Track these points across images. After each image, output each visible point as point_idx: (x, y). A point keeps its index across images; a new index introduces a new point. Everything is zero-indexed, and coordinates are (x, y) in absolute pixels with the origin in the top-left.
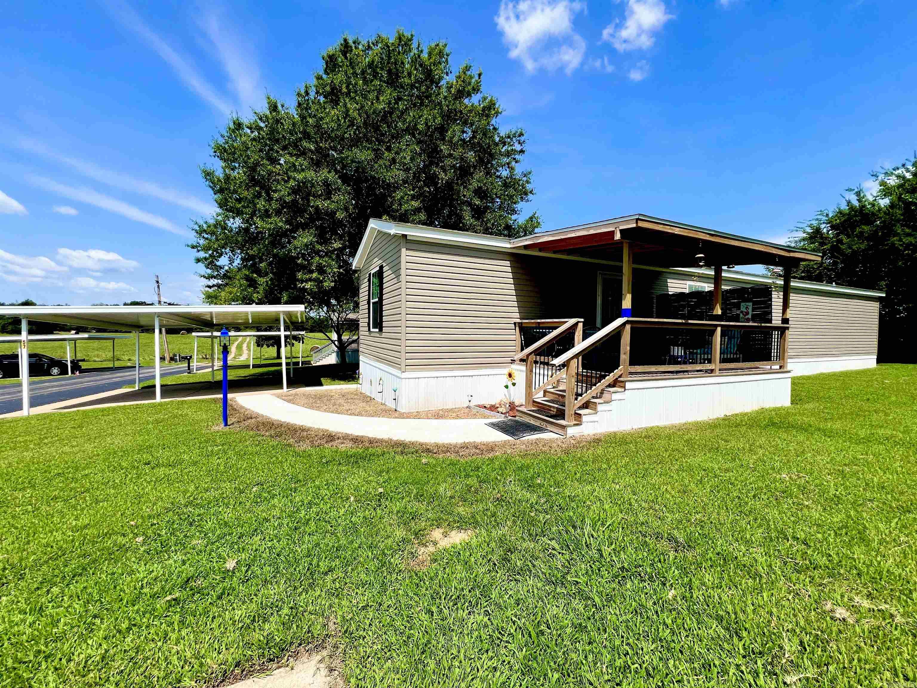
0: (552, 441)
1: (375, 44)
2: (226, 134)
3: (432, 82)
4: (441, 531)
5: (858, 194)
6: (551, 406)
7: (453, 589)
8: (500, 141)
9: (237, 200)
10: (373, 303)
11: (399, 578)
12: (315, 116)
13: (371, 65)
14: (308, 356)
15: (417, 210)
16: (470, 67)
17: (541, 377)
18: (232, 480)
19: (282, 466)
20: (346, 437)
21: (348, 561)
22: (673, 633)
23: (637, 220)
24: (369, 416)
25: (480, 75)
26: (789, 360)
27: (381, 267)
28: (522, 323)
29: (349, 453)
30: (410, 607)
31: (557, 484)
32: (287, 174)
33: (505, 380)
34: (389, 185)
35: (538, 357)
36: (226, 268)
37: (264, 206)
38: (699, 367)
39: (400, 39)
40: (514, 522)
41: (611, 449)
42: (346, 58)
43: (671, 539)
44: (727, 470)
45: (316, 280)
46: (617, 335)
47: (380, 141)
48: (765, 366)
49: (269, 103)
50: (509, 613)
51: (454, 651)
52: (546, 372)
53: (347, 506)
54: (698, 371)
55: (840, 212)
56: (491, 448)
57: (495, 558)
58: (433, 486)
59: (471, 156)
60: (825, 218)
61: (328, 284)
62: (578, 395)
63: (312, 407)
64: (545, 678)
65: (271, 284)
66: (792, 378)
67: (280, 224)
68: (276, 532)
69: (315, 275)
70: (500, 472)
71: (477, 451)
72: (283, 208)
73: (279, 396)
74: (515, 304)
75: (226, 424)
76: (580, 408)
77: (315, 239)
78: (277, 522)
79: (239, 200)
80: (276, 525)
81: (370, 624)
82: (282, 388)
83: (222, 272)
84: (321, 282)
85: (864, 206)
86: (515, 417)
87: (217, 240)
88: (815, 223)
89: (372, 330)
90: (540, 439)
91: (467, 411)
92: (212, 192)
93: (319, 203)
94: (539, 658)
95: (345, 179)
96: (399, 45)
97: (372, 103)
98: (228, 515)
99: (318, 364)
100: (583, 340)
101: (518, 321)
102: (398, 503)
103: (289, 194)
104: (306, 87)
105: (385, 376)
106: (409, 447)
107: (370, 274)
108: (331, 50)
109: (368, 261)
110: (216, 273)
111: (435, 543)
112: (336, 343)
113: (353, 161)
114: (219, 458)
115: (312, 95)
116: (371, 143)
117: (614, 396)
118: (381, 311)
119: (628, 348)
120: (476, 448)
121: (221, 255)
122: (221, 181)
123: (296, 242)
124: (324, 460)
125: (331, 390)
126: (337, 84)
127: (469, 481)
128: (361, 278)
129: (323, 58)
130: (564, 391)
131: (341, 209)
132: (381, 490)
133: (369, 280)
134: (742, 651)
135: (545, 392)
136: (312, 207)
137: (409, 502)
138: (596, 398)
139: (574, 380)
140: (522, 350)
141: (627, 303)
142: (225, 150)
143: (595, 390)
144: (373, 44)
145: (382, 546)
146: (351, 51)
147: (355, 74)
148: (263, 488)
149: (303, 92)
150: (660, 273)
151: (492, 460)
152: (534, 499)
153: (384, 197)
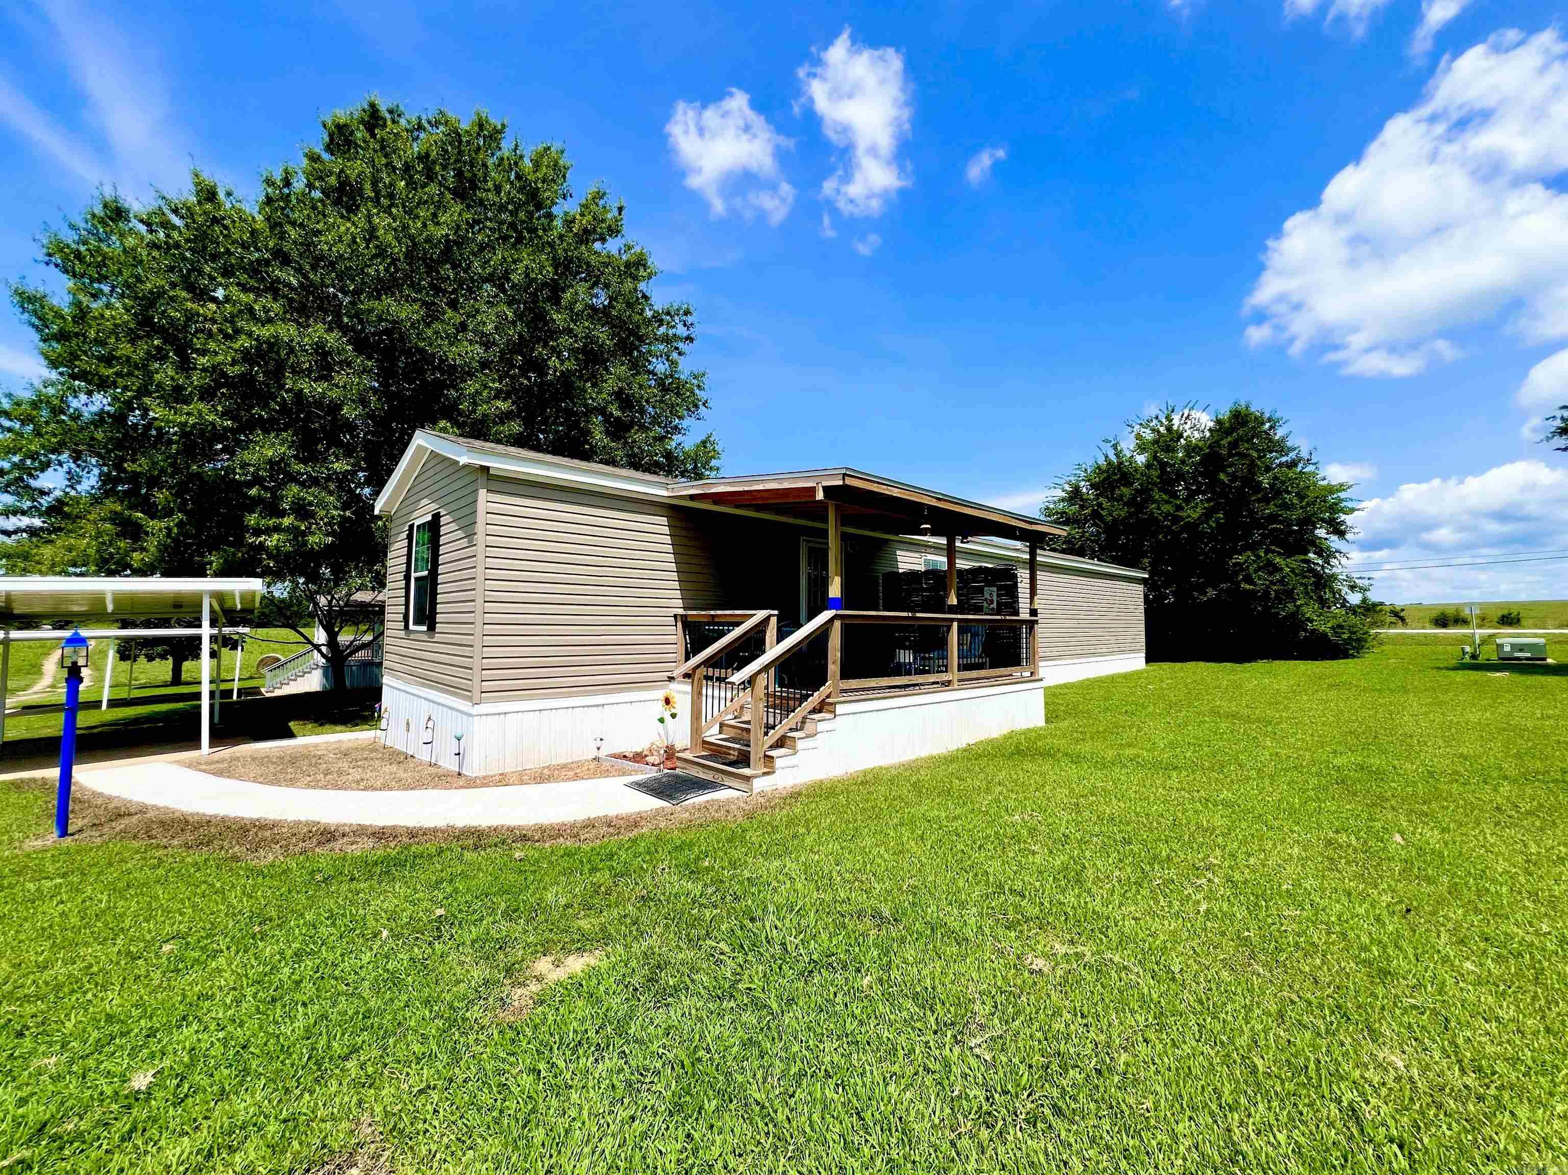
0: (729, 801)
1: (436, 124)
2: (82, 225)
3: (539, 207)
4: (549, 959)
5: (1115, 447)
6: (730, 748)
7: (571, 1034)
8: (653, 317)
9: (101, 359)
10: (417, 579)
11: (481, 1037)
12: (302, 225)
13: (424, 157)
14: (251, 678)
15: (505, 417)
16: (605, 194)
17: (716, 702)
18: (105, 939)
19: (224, 899)
20: (360, 832)
21: (386, 1032)
22: (861, 1023)
23: (844, 475)
24: (406, 789)
25: (620, 209)
26: (1041, 664)
27: (437, 517)
28: (686, 616)
29: (369, 858)
30: (500, 1072)
31: (733, 865)
32: (232, 322)
33: (659, 709)
34: (453, 367)
35: (711, 670)
36: (58, 493)
37: (172, 379)
38: (932, 678)
39: (481, 126)
40: (667, 926)
41: (813, 806)
42: (373, 136)
43: (877, 915)
44: (955, 818)
45: (293, 530)
46: (821, 636)
47: (438, 290)
48: (1016, 672)
49: (197, 184)
50: (654, 1048)
51: (573, 1113)
52: (723, 694)
53: (375, 947)
54: (934, 683)
55: (1099, 468)
56: (634, 822)
57: (636, 981)
58: (534, 893)
59: (603, 334)
60: (1083, 474)
61: (317, 540)
62: (769, 727)
63: (274, 781)
64: (700, 1113)
65: (179, 534)
66: (1046, 689)
67: (211, 418)
68: (230, 1012)
69: (287, 521)
70: (648, 857)
71: (611, 830)
72: (219, 386)
73: (191, 765)
74: (676, 585)
75: (64, 833)
76: (772, 747)
77: (293, 452)
78: (230, 997)
79: (108, 360)
80: (228, 1001)
81: (435, 1111)
82: (198, 746)
83: (45, 501)
84: (304, 534)
85: (1122, 463)
86: (674, 769)
87: (38, 433)
88: (1073, 479)
89: (412, 627)
90: (713, 800)
91: (593, 765)
92: (36, 337)
93: (305, 386)
94: (694, 1091)
95: (362, 345)
96: (479, 134)
97: (425, 225)
98: (113, 1001)
99: (278, 693)
100: (778, 642)
101: (681, 611)
102: (473, 929)
103: (234, 363)
104: (286, 172)
105: (438, 713)
106: (488, 836)
107: (411, 527)
108: (342, 115)
109: (408, 502)
110: (29, 504)
111: (539, 979)
112: (324, 649)
113: (380, 319)
114: (62, 902)
115: (299, 184)
116: (419, 291)
117: (821, 726)
118: (434, 594)
119: (839, 654)
120: (609, 826)
121: (45, 466)
122: (63, 317)
123: (247, 456)
124: (319, 877)
125: (316, 746)
126: (353, 177)
127: (597, 877)
128: (393, 532)
129: (324, 126)
130: (748, 722)
131: (353, 401)
132: (440, 912)
133: (410, 537)
134: (934, 1027)
135: (722, 725)
136: (289, 391)
137: (493, 923)
138: (796, 730)
139: (762, 705)
140: (687, 659)
141: (835, 590)
142: (79, 256)
143: (794, 718)
144: (429, 122)
145: (448, 997)
146: (385, 126)
147: (390, 165)
148: (188, 944)
149: (278, 177)
150: (887, 541)
151: (634, 841)
152: (696, 889)
153: (440, 385)
